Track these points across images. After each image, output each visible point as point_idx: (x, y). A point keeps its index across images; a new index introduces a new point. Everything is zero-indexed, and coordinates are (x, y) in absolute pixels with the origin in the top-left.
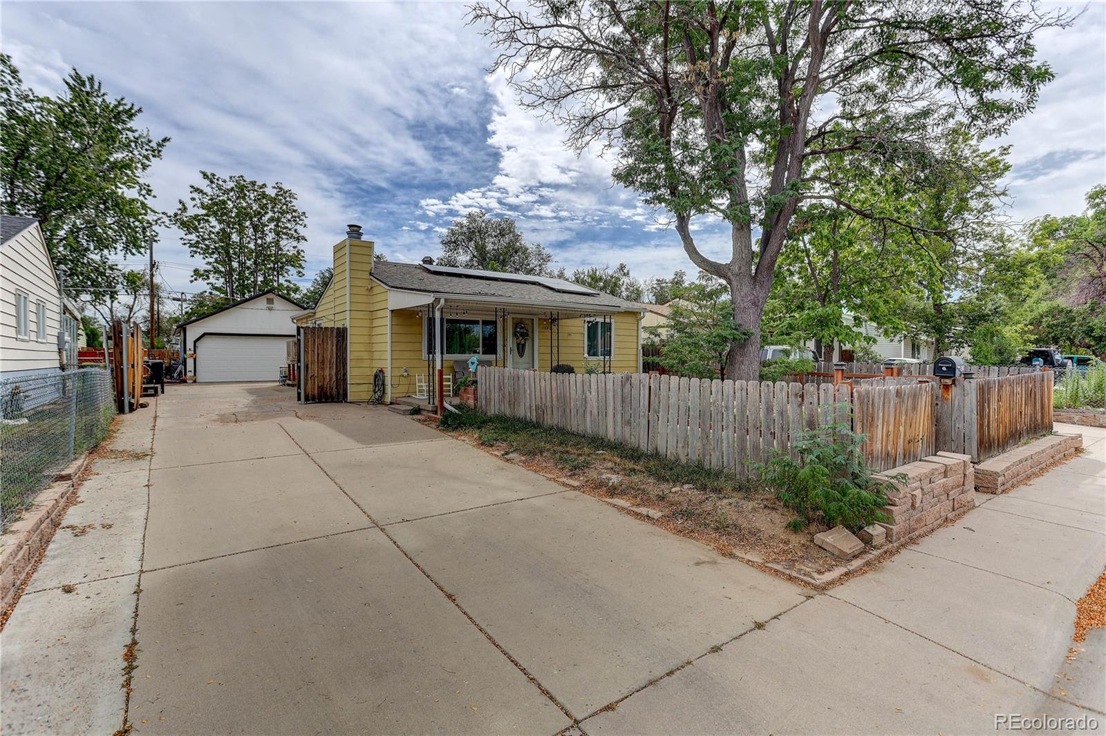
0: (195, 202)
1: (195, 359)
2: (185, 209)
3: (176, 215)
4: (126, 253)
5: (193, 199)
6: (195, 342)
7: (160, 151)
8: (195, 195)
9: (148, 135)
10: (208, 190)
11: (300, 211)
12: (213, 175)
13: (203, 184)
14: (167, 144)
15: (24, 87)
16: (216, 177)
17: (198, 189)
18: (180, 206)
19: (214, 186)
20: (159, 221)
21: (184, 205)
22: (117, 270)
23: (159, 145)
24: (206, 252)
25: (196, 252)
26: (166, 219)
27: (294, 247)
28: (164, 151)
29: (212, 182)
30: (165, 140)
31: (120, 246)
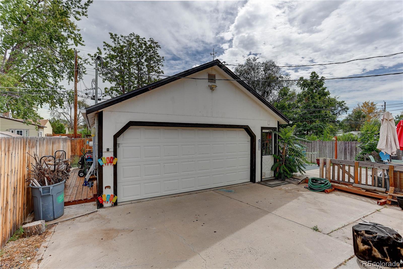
0: (105, 52)
1: (115, 167)
2: (100, 53)
4: (69, 81)
6: (116, 137)
7: (86, 9)
8: (106, 47)
12: (116, 35)
14: (91, 4)
16: (117, 37)
18: (98, 51)
19: (116, 42)
20: (86, 61)
21: (100, 50)
22: (63, 89)
24: (111, 80)
25: (106, 80)
26: (90, 60)
29: (115, 40)
31: (65, 75)
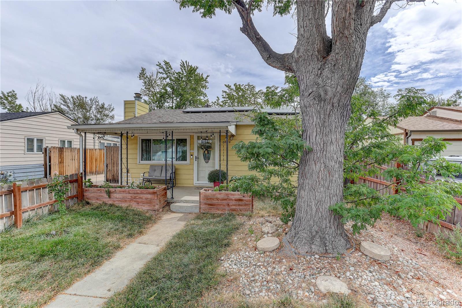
3: (215, 102)
9: (202, 76)
10: (228, 91)
13: (226, 89)
15: (173, 70)
23: (206, 78)
28: (208, 80)
30: (208, 76)
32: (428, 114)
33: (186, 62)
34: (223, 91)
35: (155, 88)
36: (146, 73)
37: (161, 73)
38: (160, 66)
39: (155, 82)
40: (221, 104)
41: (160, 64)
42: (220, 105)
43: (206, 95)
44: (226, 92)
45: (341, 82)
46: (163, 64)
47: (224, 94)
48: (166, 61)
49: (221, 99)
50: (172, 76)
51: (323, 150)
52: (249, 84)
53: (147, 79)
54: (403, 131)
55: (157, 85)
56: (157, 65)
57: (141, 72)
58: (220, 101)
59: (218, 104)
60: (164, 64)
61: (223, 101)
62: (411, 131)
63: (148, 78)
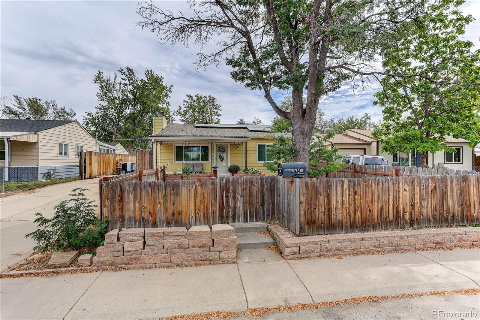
3: (177, 111)
5: (184, 105)
9: (167, 86)
10: (189, 101)
11: (218, 104)
13: (187, 99)
15: (136, 78)
17: (186, 101)
23: (170, 88)
27: (217, 119)
28: (172, 90)
30: (172, 86)
32: (344, 133)
33: (151, 71)
34: (184, 101)
35: (113, 93)
36: (103, 77)
37: (124, 79)
38: (122, 72)
39: (113, 87)
40: (183, 112)
41: (123, 71)
42: (182, 114)
43: (169, 104)
44: (187, 102)
45: (309, 127)
46: (125, 70)
47: (185, 103)
48: (129, 68)
49: (183, 108)
50: (135, 83)
51: (303, 151)
52: (210, 96)
53: (104, 83)
54: (330, 144)
55: (116, 90)
56: (119, 71)
57: (97, 75)
58: (182, 110)
59: (179, 113)
60: (127, 70)
61: (185, 111)
62: (334, 144)
63: (106, 82)
